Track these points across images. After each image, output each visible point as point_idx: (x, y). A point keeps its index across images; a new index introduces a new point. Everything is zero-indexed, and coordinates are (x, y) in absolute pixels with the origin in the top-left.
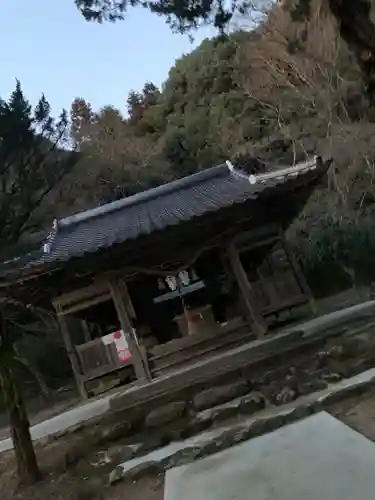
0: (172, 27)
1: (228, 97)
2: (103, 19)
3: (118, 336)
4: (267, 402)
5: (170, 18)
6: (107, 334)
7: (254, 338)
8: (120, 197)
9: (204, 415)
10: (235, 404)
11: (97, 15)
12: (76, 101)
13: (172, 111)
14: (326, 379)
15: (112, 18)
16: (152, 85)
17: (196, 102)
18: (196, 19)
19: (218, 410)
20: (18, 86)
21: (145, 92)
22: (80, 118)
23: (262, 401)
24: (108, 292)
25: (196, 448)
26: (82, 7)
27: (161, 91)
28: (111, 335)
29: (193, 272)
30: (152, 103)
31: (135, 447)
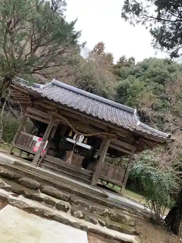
0: (152, 43)
1: (158, 86)
2: (127, 21)
3: (39, 140)
4: (70, 211)
5: (154, 40)
6: (37, 136)
7: (89, 184)
8: (87, 90)
9: (43, 196)
10: (57, 201)
11: (126, 18)
12: (102, 43)
13: (133, 74)
14: (99, 221)
15: (131, 23)
16: (134, 59)
17: (145, 78)
18: (164, 47)
19: (49, 198)
20: (76, 20)
21: (130, 60)
22: (98, 50)
23: (68, 209)
24: (50, 121)
25: (28, 205)
26: (124, 11)
27: (136, 64)
28: (38, 138)
29: (87, 139)
30: (128, 66)
31: (7, 185)
